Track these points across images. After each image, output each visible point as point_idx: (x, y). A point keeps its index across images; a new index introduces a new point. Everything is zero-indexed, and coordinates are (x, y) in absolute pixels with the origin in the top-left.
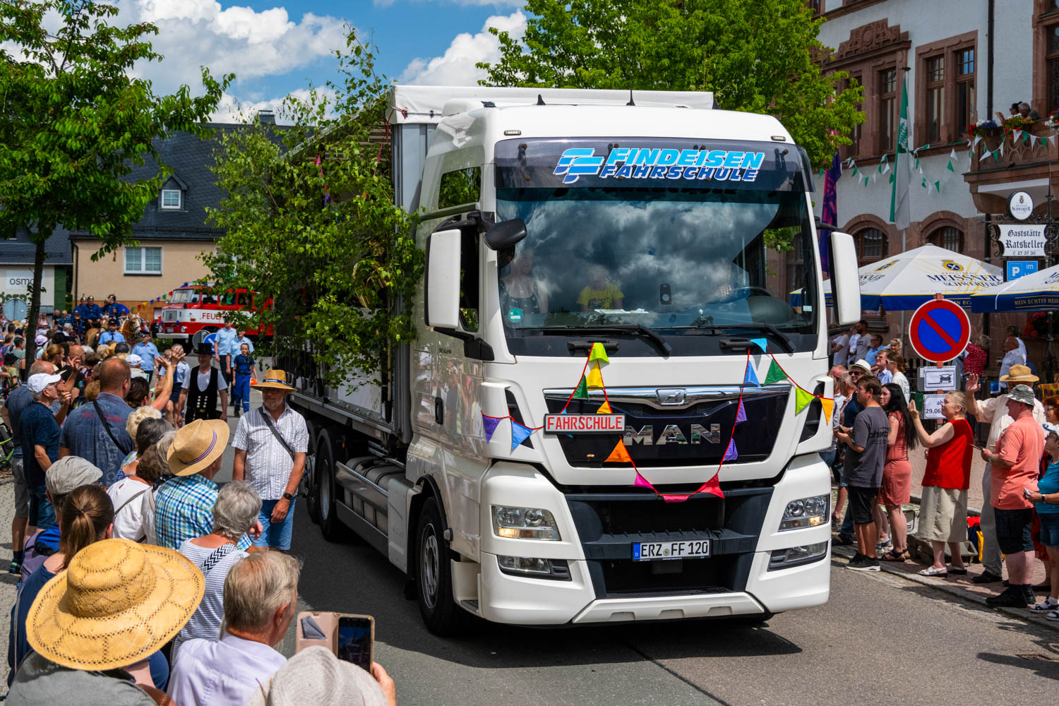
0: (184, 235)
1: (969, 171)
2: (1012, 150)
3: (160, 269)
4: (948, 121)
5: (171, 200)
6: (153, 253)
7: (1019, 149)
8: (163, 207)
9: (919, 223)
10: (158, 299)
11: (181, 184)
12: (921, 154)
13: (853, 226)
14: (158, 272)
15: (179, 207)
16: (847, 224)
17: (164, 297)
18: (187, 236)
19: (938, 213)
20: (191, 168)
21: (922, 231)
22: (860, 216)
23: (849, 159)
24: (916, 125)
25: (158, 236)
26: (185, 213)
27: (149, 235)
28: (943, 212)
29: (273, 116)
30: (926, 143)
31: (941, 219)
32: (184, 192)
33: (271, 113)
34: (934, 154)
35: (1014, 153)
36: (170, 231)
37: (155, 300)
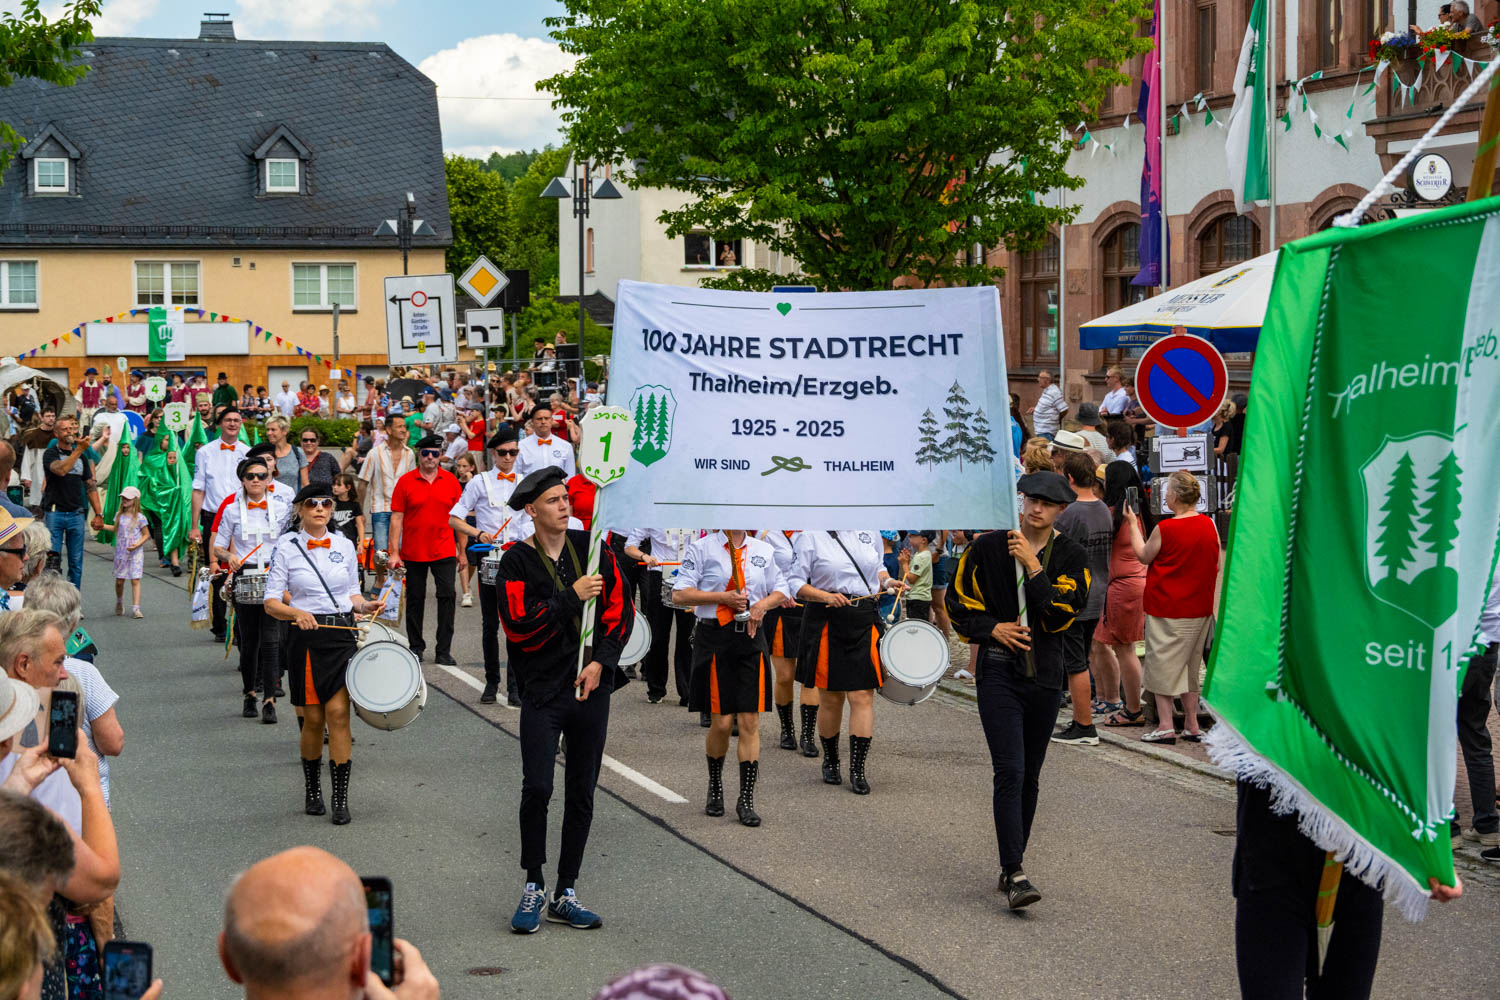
0: (76, 239)
1: (1373, 117)
2: (1439, 82)
3: (35, 301)
4: (1351, 33)
5: (51, 176)
6: (22, 272)
7: (1448, 81)
8: (38, 189)
9: (1307, 205)
10: (33, 352)
11: (69, 147)
12: (1310, 87)
13: (1204, 211)
14: (32, 306)
15: (65, 189)
16: (1197, 207)
17: (44, 347)
18: (84, 241)
19: (1334, 188)
20: (86, 119)
21: (1312, 218)
22: (1215, 194)
23: (1199, 96)
24: (1301, 38)
25: (30, 241)
26: (78, 201)
27: (14, 240)
28: (1343, 186)
29: (230, 23)
30: (1318, 69)
31: (1340, 197)
32: (73, 161)
33: (226, 19)
34: (1329, 88)
35: (1442, 86)
36: (51, 232)
37: (28, 354)
